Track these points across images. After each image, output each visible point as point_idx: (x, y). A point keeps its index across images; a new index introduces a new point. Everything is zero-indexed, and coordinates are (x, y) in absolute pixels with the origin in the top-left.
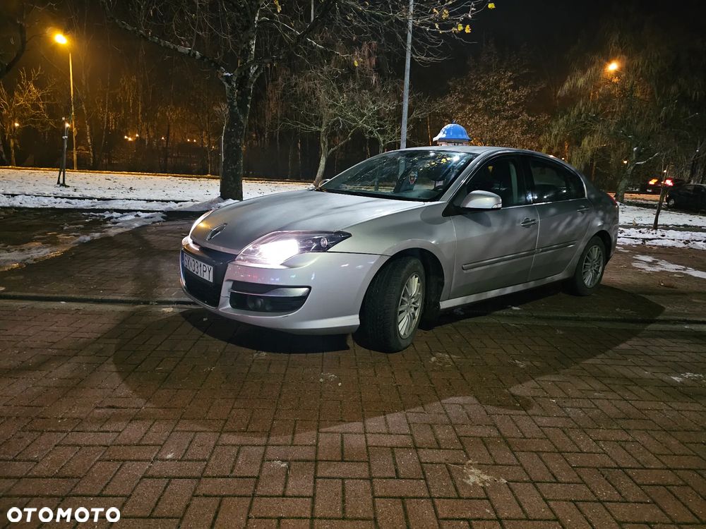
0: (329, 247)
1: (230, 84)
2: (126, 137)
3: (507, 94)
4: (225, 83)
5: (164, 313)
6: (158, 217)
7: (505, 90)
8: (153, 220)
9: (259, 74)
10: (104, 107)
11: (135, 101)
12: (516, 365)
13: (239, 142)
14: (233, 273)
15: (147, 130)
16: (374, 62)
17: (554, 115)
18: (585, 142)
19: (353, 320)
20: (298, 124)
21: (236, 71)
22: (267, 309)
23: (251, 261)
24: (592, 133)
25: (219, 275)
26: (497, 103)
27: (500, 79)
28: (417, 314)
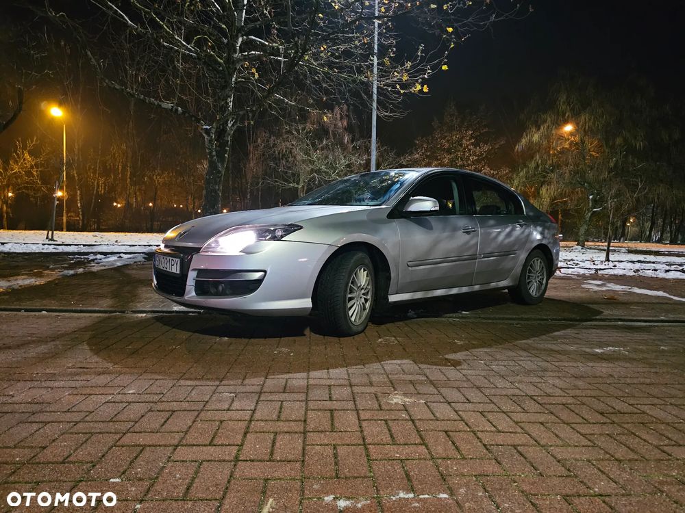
0: (282, 237)
1: (209, 135)
2: (115, 204)
3: (469, 150)
4: (204, 134)
5: (137, 317)
6: (140, 258)
7: (467, 146)
8: (135, 260)
9: (235, 127)
10: (94, 173)
11: (124, 168)
12: (455, 343)
13: (217, 187)
14: (197, 263)
15: (135, 194)
16: (345, 123)
17: (514, 168)
18: (543, 190)
19: (307, 303)
20: (277, 182)
21: (214, 124)
22: (227, 292)
23: (213, 252)
24: (549, 183)
25: (185, 268)
26: (461, 159)
27: (463, 137)
28: (368, 305)
